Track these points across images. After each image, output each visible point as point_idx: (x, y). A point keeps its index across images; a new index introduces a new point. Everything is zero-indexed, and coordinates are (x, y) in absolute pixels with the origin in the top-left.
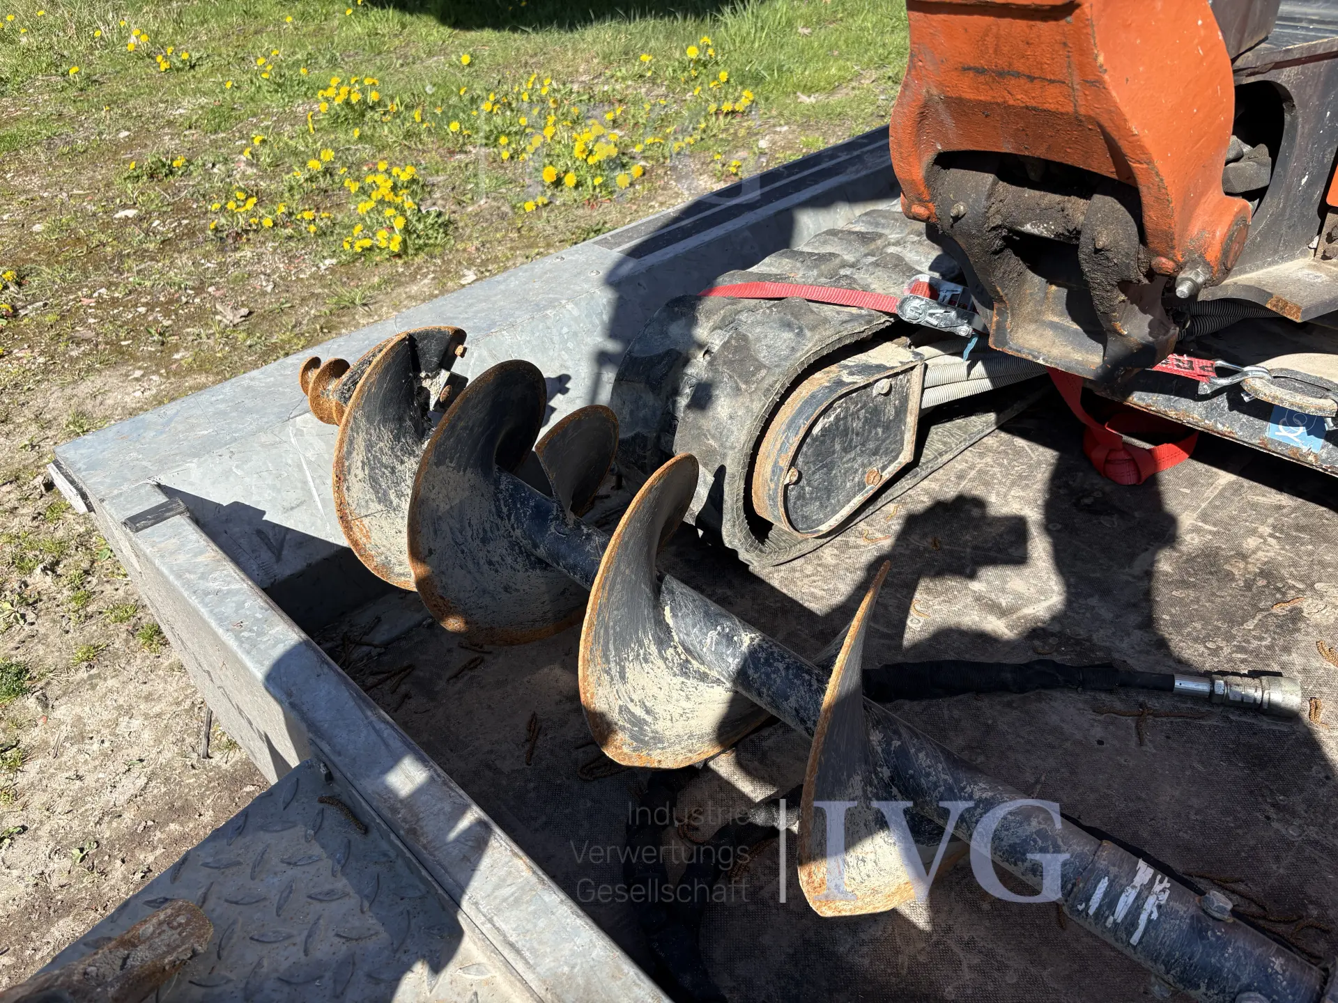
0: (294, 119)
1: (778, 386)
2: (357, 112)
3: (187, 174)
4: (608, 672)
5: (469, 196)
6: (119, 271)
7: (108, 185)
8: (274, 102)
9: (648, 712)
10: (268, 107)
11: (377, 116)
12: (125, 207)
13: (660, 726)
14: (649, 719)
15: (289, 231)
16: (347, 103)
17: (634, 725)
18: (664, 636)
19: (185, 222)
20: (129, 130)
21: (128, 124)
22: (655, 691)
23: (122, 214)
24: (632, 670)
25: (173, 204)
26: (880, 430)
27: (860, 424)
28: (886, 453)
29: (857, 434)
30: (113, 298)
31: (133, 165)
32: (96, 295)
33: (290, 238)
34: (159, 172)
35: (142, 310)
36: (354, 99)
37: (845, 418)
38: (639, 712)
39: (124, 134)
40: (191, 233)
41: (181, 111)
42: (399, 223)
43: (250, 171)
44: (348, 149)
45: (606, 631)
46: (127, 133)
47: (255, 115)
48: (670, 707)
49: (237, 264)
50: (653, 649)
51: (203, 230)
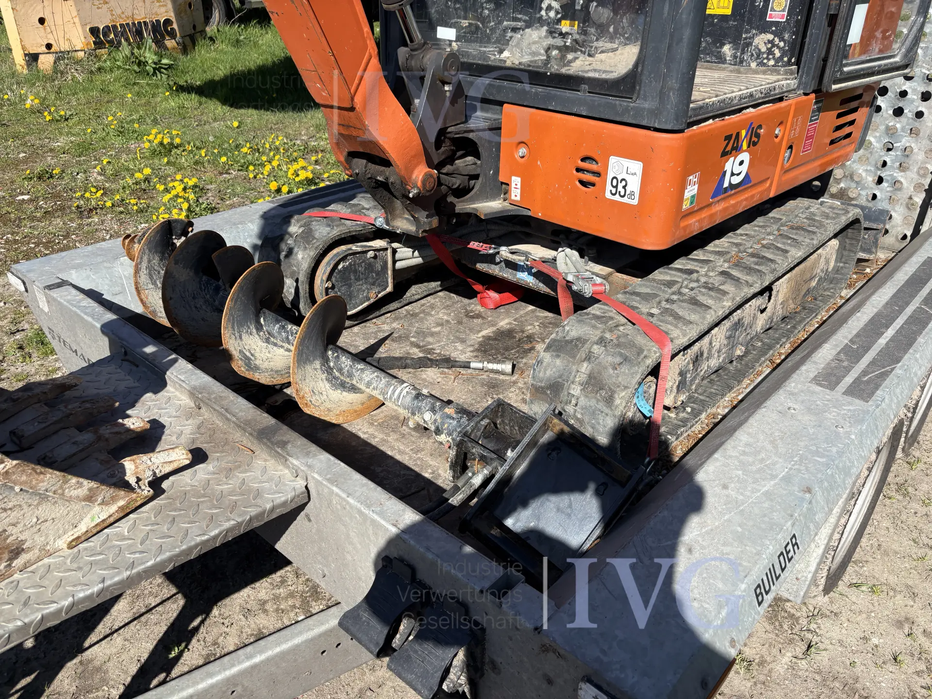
0: (129, 151)
1: (321, 246)
2: (167, 149)
3: (61, 178)
4: (234, 335)
5: (228, 196)
6: (19, 226)
7: (12, 182)
8: (118, 142)
9: (252, 355)
10: (113, 144)
11: (179, 152)
12: (23, 194)
13: (257, 362)
14: (253, 358)
15: (122, 209)
16: (161, 143)
17: (246, 359)
18: (259, 328)
19: (59, 203)
20: (25, 153)
21: (25, 149)
22: (256, 347)
23: (20, 198)
24: (244, 336)
25: (52, 193)
26: (374, 275)
27: (363, 270)
28: (379, 285)
29: (362, 274)
30: (15, 240)
31: (28, 172)
32: (5, 238)
33: (122, 213)
34: (44, 176)
35: (33, 246)
36: (166, 141)
37: (354, 265)
38: (248, 354)
39: (22, 155)
40: (62, 208)
41: (59, 144)
42: (185, 206)
43: (99, 178)
44: (160, 169)
45: (233, 319)
46: (24, 155)
47: (104, 148)
48: (262, 355)
49: (89, 225)
50: (254, 331)
51: (70, 207)
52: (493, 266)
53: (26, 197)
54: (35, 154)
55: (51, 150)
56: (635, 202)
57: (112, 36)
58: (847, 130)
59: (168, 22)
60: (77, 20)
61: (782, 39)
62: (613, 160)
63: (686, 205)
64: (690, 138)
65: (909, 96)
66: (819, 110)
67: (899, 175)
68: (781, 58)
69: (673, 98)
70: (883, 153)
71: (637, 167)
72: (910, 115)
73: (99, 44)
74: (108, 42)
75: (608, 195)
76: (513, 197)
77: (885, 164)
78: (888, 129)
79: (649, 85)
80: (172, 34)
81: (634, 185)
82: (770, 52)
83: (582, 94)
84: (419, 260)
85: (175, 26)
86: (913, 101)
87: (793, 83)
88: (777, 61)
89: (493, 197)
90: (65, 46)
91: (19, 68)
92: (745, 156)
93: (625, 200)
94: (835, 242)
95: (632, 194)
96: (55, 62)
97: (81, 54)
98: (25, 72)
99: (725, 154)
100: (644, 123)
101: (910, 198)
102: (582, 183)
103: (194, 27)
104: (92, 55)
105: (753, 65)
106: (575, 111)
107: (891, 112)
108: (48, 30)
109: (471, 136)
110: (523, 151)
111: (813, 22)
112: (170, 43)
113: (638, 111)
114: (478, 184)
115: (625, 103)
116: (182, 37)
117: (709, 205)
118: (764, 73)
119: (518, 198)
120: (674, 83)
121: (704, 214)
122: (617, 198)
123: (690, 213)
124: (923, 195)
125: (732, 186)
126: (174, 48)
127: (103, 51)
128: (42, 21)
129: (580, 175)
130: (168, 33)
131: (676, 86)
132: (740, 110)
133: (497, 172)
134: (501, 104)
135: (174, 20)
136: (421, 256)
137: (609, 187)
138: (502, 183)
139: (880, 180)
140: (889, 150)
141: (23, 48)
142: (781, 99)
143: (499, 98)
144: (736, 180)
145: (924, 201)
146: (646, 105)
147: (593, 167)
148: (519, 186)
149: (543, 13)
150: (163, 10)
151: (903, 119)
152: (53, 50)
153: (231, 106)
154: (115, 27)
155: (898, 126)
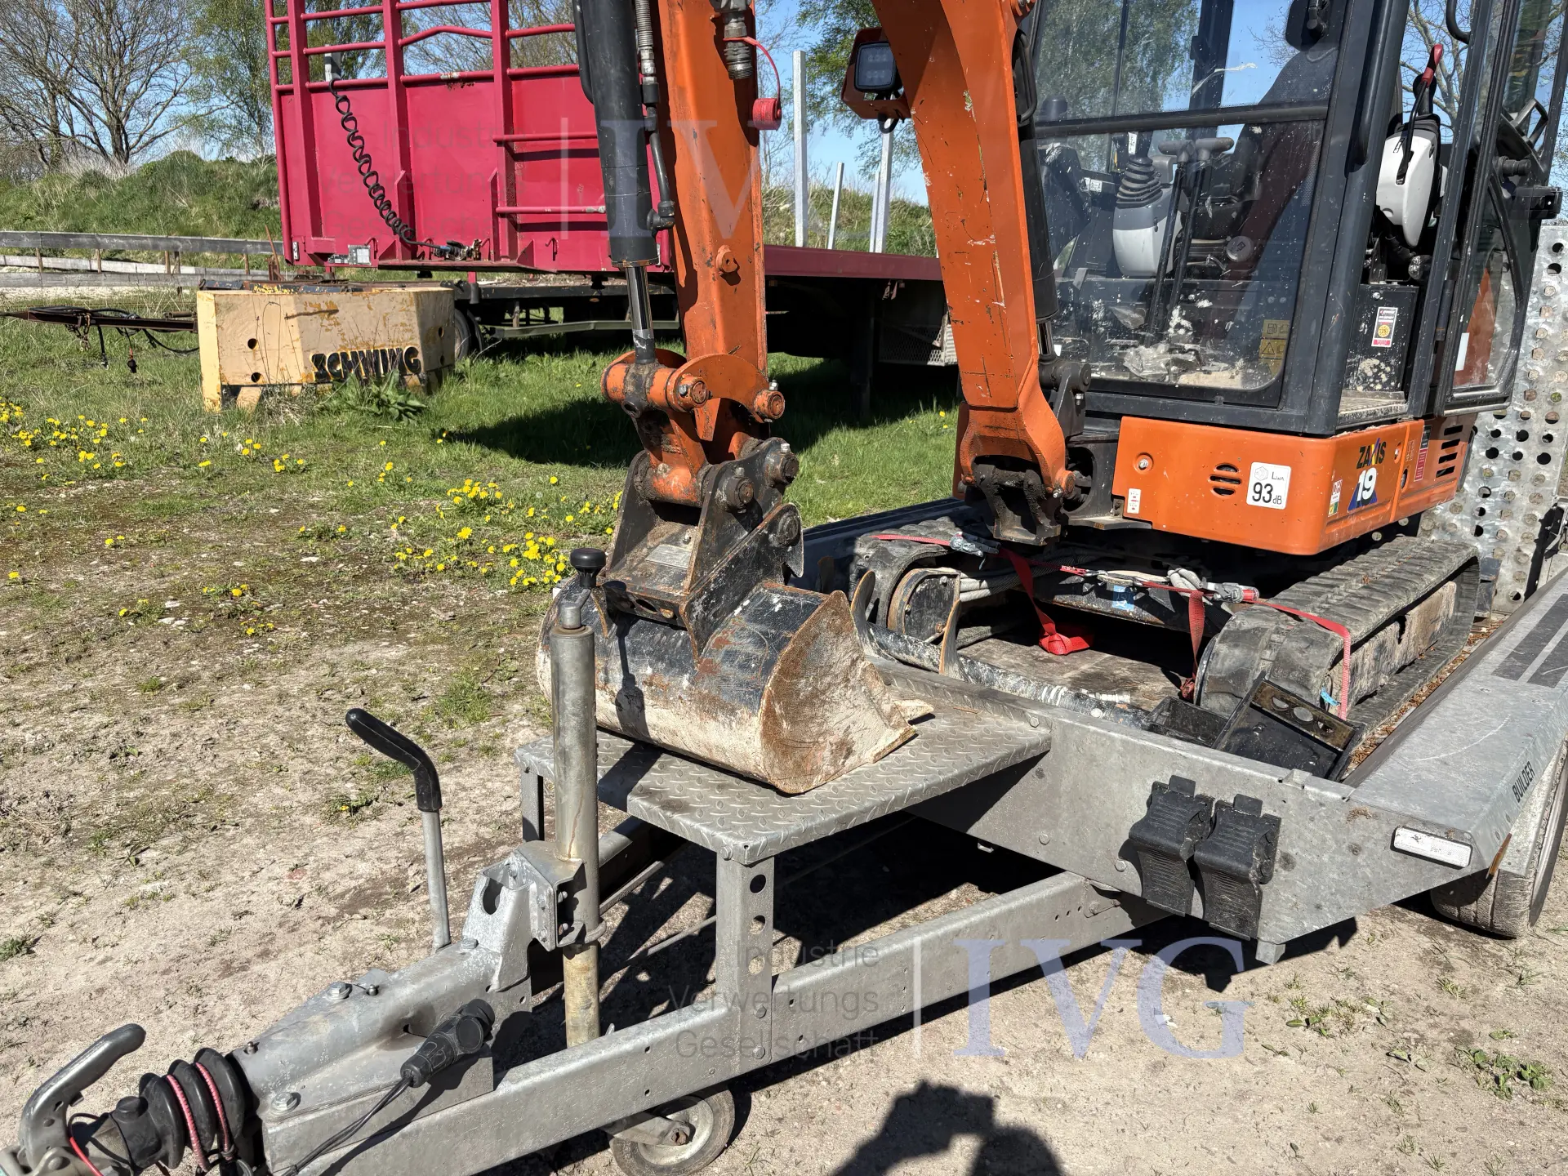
1: (903, 565)
2: (481, 505)
3: (347, 538)
6: (329, 591)
7: (284, 542)
11: (497, 510)
12: (306, 555)
15: (460, 573)
16: (475, 499)
19: (364, 566)
20: (277, 508)
21: (273, 504)
25: (347, 556)
26: (942, 604)
27: (935, 597)
28: (944, 618)
29: (933, 601)
30: (336, 605)
32: (321, 602)
33: (462, 577)
34: (323, 534)
35: (366, 611)
36: (483, 495)
37: (929, 590)
39: (274, 511)
40: (375, 572)
41: (317, 499)
44: (480, 530)
46: (276, 510)
49: (426, 590)
51: (384, 571)
52: (1078, 597)
53: (314, 559)
54: (292, 511)
55: (312, 506)
56: (1282, 506)
57: (340, 367)
58: (1450, 464)
59: (412, 352)
60: (298, 345)
61: (1388, 364)
62: (1255, 466)
63: (1331, 512)
64: (1338, 443)
65: (1503, 436)
66: (1428, 437)
67: (1501, 524)
68: (1388, 382)
69: (1323, 405)
70: (1479, 499)
71: (1285, 471)
72: (1506, 456)
73: (322, 377)
74: (334, 375)
75: (1250, 501)
76: (1130, 510)
77: (1482, 512)
78: (1481, 470)
79: (1296, 394)
80: (415, 368)
81: (1281, 489)
82: (1376, 376)
83: (1219, 404)
84: (987, 592)
85: (420, 357)
86: (1508, 441)
87: (1403, 406)
88: (1384, 385)
89: (1105, 512)
90: (275, 378)
91: (208, 404)
92: (1373, 472)
93: (1270, 505)
94: (1452, 584)
95: (1278, 498)
96: (261, 398)
97: (297, 390)
98: (217, 409)
99: (1360, 466)
100: (1292, 429)
101: (1519, 550)
102: (1217, 490)
103: (442, 359)
104: (312, 391)
105: (1360, 389)
106: (1211, 420)
107: (1483, 453)
108: (259, 356)
109: (1090, 447)
110: (1144, 462)
111: (1420, 349)
112: (412, 379)
113: (1286, 419)
114: (1087, 499)
115: (1269, 411)
116: (427, 372)
117: (1345, 517)
118: (1373, 396)
119: (1137, 511)
120: (1324, 391)
121: (1342, 525)
122: (1261, 503)
123: (1333, 522)
124: (1534, 547)
125: (1364, 502)
126: (416, 386)
127: (327, 386)
128: (252, 343)
129: (1216, 483)
130: (411, 366)
131: (1327, 394)
132: (1364, 427)
133: (1110, 485)
134: (1118, 417)
135: (419, 349)
136: (989, 588)
137: (1251, 493)
138: (1114, 497)
139: (1479, 531)
140: (1485, 496)
141: (222, 378)
142: (1394, 422)
143: (1116, 411)
144: (1367, 495)
145: (1536, 553)
146: (1294, 413)
147: (1231, 474)
148: (1138, 498)
149: (1171, 330)
150: (407, 336)
151: (1498, 460)
152: (260, 382)
153: (529, 459)
154: (344, 355)
155: (1494, 468)
